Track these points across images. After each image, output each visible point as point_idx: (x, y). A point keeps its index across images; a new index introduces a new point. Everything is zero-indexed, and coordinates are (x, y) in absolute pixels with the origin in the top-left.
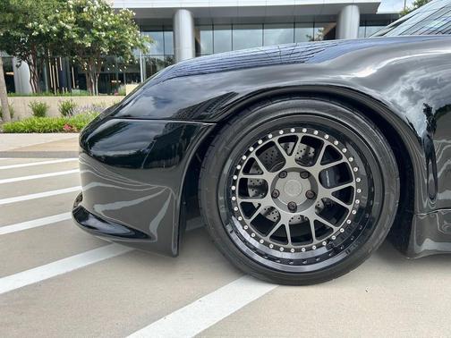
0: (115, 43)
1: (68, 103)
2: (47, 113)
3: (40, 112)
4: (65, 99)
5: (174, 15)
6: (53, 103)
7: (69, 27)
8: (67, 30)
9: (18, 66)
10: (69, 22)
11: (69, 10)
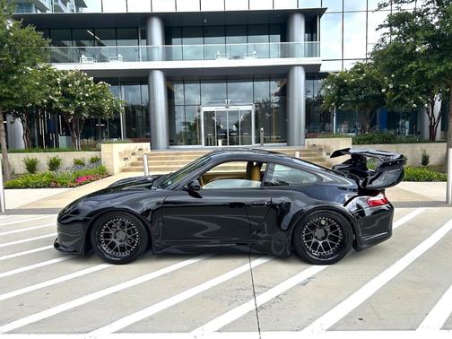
0: (94, 109)
1: (54, 159)
2: (38, 167)
3: (32, 167)
4: (52, 155)
5: (148, 74)
6: (43, 158)
7: (56, 100)
8: (55, 102)
9: (12, 123)
10: (56, 96)
11: (57, 85)
